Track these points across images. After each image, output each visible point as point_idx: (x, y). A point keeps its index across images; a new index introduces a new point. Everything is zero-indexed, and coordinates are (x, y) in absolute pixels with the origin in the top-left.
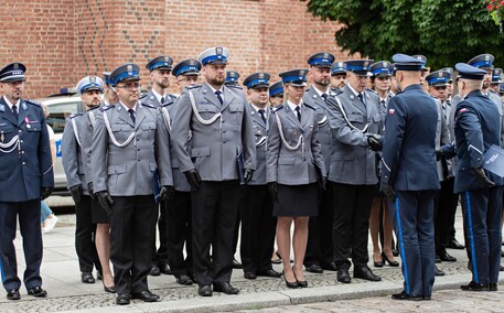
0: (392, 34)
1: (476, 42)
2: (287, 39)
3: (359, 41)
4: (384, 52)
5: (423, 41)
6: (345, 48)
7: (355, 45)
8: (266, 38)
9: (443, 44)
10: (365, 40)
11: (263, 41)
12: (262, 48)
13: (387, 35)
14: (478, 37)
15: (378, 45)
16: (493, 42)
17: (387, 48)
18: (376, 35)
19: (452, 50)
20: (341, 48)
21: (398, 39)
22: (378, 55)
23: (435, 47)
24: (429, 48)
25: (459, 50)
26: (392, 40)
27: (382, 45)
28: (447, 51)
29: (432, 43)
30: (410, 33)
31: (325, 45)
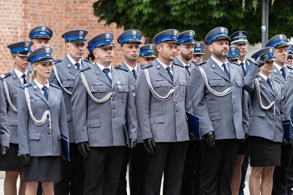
0: (146, 7)
1: (222, 15)
2: (48, 8)
3: (115, 12)
4: (138, 23)
5: (174, 14)
6: (102, 18)
7: (112, 16)
8: (28, 8)
9: (192, 17)
10: (120, 11)
11: (25, 10)
12: (25, 17)
13: (141, 7)
14: (224, 10)
15: (132, 17)
16: (238, 15)
17: (141, 19)
18: (131, 7)
19: (201, 22)
20: (98, 18)
21: (150, 11)
22: (132, 25)
23: (185, 19)
24: (179, 20)
25: (207, 22)
26: (145, 11)
27: (136, 16)
28: (196, 23)
29: (182, 15)
30: (162, 6)
31: (84, 15)
